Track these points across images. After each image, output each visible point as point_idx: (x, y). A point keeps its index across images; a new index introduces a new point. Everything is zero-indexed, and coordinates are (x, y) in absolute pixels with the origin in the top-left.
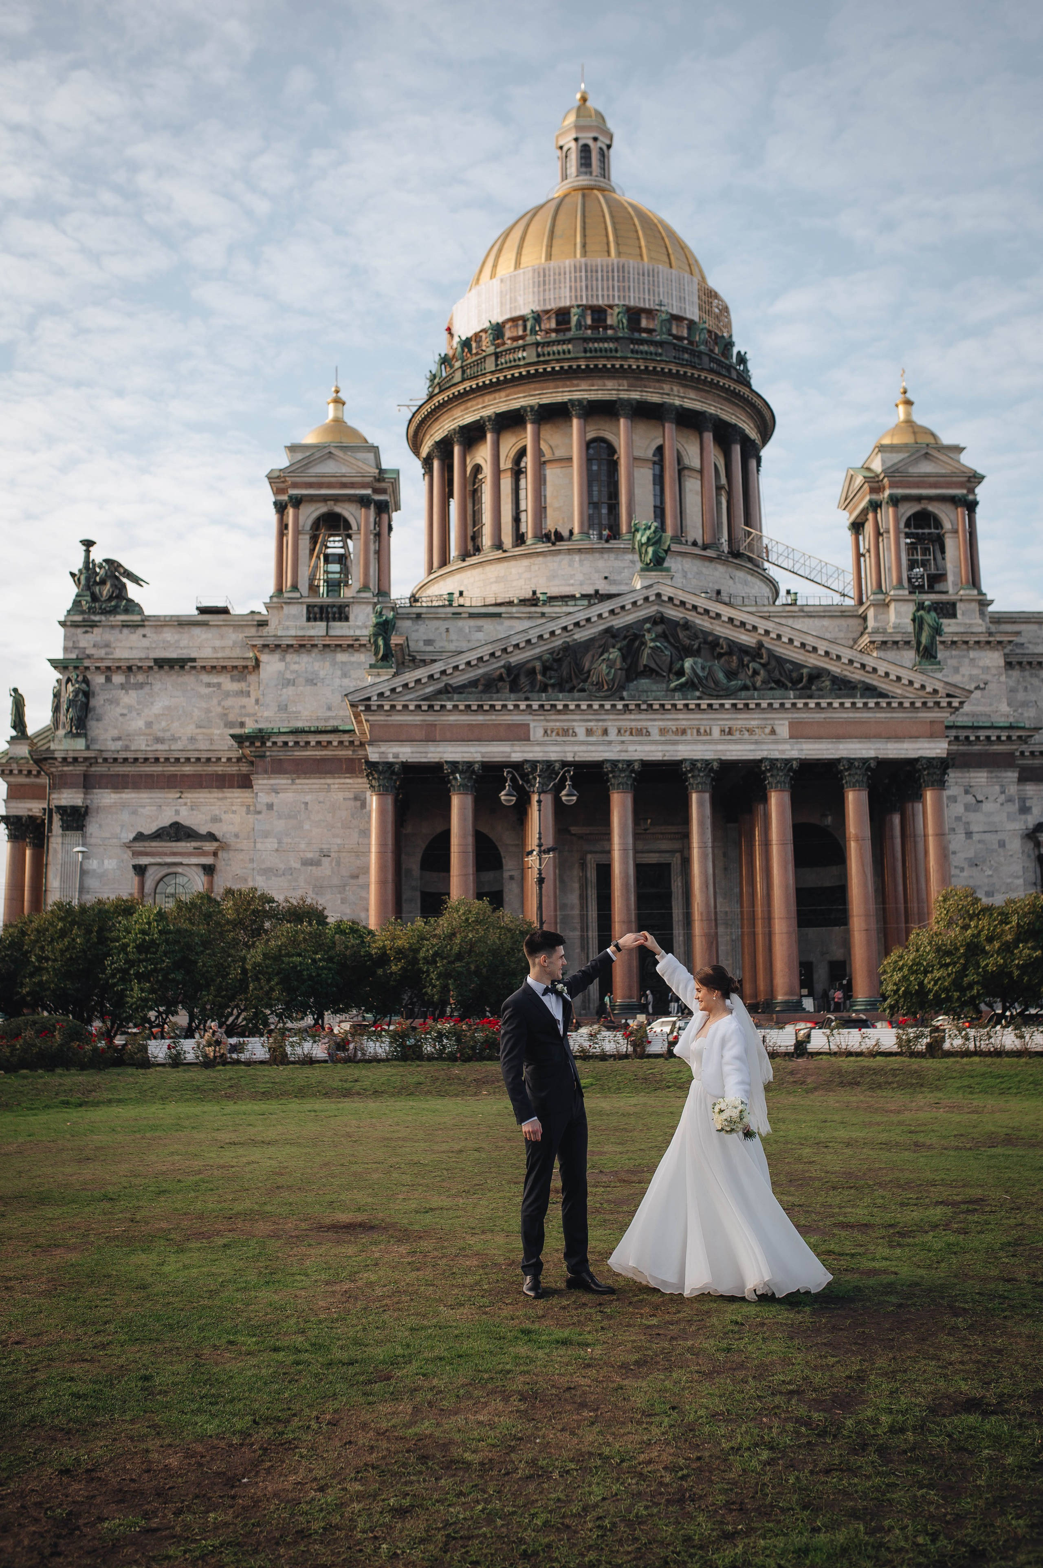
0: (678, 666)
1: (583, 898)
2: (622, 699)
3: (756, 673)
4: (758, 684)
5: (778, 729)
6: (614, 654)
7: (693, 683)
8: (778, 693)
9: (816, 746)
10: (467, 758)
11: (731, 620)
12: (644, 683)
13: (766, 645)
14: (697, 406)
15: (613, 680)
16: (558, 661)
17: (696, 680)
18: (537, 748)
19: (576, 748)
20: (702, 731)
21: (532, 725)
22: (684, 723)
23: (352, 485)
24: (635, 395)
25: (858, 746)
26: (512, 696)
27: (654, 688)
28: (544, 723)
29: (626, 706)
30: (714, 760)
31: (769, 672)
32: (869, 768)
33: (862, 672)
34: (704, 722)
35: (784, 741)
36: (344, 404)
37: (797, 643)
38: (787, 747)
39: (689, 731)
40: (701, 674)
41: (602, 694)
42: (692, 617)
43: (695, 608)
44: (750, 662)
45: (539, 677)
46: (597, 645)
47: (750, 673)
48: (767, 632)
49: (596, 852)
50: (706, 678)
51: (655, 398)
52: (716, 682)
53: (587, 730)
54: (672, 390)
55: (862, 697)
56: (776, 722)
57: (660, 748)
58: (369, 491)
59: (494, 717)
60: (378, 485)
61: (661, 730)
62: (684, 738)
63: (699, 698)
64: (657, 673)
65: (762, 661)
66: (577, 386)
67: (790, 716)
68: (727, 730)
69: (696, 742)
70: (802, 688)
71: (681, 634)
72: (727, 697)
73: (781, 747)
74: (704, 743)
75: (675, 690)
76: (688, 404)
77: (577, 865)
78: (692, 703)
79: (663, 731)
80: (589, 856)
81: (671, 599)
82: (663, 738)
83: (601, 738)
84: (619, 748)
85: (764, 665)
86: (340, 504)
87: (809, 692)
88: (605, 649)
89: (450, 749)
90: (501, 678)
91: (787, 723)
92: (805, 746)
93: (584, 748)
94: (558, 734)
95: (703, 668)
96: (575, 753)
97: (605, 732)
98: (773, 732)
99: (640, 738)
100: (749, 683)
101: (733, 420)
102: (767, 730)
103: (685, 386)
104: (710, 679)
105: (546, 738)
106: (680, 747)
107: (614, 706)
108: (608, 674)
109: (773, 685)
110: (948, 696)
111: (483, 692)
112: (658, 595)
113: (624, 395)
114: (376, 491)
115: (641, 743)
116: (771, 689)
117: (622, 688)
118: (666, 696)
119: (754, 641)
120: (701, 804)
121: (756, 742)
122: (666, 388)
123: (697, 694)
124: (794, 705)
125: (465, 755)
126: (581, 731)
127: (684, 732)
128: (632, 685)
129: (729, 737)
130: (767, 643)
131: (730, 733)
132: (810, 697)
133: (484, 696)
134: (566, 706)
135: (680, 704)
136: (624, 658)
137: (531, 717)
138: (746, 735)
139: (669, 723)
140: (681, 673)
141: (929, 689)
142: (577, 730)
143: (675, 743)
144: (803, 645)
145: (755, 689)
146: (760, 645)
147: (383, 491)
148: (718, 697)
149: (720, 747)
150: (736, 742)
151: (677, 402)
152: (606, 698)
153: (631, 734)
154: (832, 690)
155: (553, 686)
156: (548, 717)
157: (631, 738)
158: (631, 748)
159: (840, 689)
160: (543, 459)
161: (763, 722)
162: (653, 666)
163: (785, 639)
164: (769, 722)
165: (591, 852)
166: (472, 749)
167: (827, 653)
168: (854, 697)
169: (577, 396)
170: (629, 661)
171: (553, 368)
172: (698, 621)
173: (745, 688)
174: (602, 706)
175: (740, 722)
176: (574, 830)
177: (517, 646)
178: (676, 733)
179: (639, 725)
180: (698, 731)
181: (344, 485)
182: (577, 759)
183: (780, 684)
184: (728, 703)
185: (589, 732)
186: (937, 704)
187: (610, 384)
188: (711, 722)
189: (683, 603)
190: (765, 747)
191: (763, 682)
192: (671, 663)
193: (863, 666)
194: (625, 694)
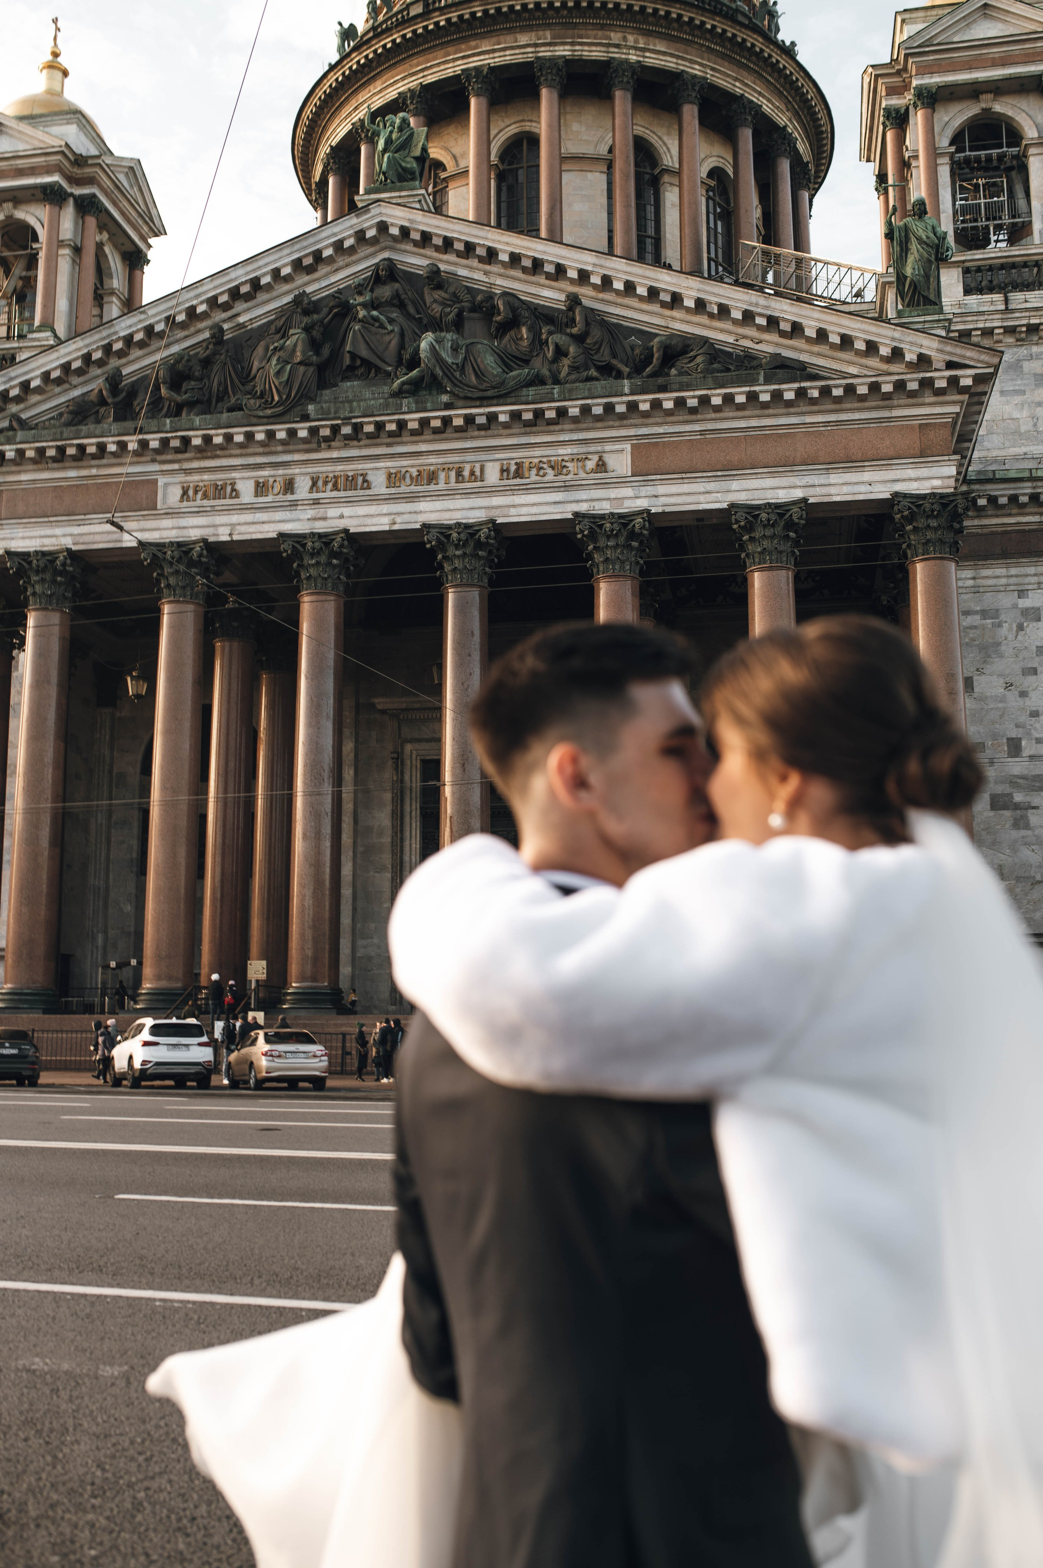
0: (410, 350)
1: (398, 817)
2: (305, 418)
3: (560, 352)
4: (565, 371)
5: (610, 460)
6: (296, 338)
7: (434, 376)
8: (599, 386)
9: (686, 488)
10: (49, 544)
11: (515, 259)
12: (350, 387)
13: (586, 302)
14: (670, 63)
15: (289, 382)
16: (206, 363)
17: (439, 372)
18: (167, 523)
19: (235, 518)
20: (466, 473)
21: (162, 481)
22: (432, 460)
23: (32, 171)
24: (563, 51)
25: (769, 482)
26: (115, 427)
27: (367, 394)
28: (181, 478)
29: (313, 431)
30: (481, 524)
31: (587, 351)
32: (790, 525)
33: (774, 337)
34: (470, 457)
35: (621, 482)
36: (65, 73)
37: (642, 291)
38: (628, 492)
39: (442, 476)
40: (450, 360)
41: (269, 412)
42: (448, 264)
43: (448, 243)
44: (550, 333)
45: (164, 391)
46: (273, 329)
47: (550, 354)
48: (584, 276)
49: (419, 740)
50: (462, 368)
51: (596, 53)
52: (480, 374)
53: (257, 484)
54: (625, 39)
55: (767, 381)
56: (608, 447)
57: (385, 508)
58: (55, 178)
59: (94, 471)
60: (77, 171)
61: (389, 475)
62: (432, 487)
63: (448, 406)
64: (378, 370)
65: (575, 331)
66: (476, 47)
67: (632, 432)
68: (513, 468)
69: (450, 494)
70: (654, 375)
71: (431, 297)
72: (501, 398)
73: (613, 493)
74: (467, 494)
75: (399, 394)
76: (652, 60)
77: (390, 762)
78: (435, 418)
79: (393, 479)
80: (408, 747)
81: (405, 232)
82: (393, 490)
83: (281, 497)
84: (310, 513)
85: (580, 339)
86: (24, 207)
87: (660, 381)
88: (283, 332)
89: (20, 532)
90: (103, 402)
91: (628, 447)
92: (661, 489)
93: (248, 517)
94: (205, 496)
95: (455, 349)
96: (233, 526)
97: (289, 486)
98: (601, 466)
99: (350, 493)
100: (545, 372)
101: (738, 89)
102: (591, 464)
103: (648, 33)
104: (469, 370)
105: (185, 504)
106: (423, 506)
107: (292, 433)
108: (278, 373)
109: (593, 372)
110: (950, 365)
111: (68, 424)
112: (383, 227)
113: (545, 53)
114: (73, 180)
115: (349, 502)
116: (589, 379)
117: (306, 396)
118: (387, 406)
119: (563, 297)
120: (461, 610)
121: (566, 487)
122: (616, 37)
123: (445, 398)
124: (633, 407)
125: (47, 541)
126: (246, 489)
127: (432, 477)
128: (327, 394)
129: (518, 481)
130: (588, 297)
131: (518, 474)
132: (663, 389)
133: (67, 432)
134: (207, 439)
135: (413, 420)
136: (314, 345)
137: (156, 467)
138: (550, 475)
139: (405, 463)
140: (414, 362)
141: (910, 357)
142: (239, 486)
143: (412, 498)
144: (653, 293)
145: (557, 381)
146: (574, 301)
147: (91, 181)
148: (483, 401)
149: (497, 501)
150: (527, 489)
151: (633, 58)
152: (277, 418)
153: (335, 488)
154: (707, 372)
155: (191, 405)
156: (186, 465)
157: (335, 494)
158: (332, 512)
159: (728, 370)
160: (443, 175)
161: (582, 449)
162: (364, 353)
163: (618, 285)
164: (593, 448)
165: (412, 741)
166: (58, 531)
167: (701, 305)
168: (753, 382)
169: (474, 62)
170: (326, 351)
171: (437, 24)
172: (462, 272)
173: (538, 381)
174: (271, 435)
175: (538, 452)
176: (381, 703)
177: (128, 340)
178: (417, 480)
179: (350, 468)
180: (459, 473)
181: (20, 172)
182: (236, 538)
183: (608, 371)
184: (503, 413)
185: (261, 488)
186: (926, 384)
187: (523, 39)
188: (483, 456)
189: (426, 238)
190: (583, 495)
191: (574, 368)
192: (402, 346)
193: (773, 322)
194: (311, 408)
